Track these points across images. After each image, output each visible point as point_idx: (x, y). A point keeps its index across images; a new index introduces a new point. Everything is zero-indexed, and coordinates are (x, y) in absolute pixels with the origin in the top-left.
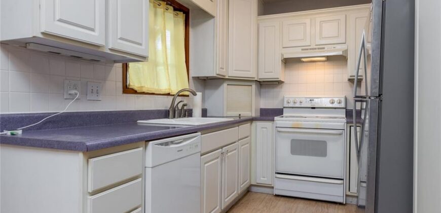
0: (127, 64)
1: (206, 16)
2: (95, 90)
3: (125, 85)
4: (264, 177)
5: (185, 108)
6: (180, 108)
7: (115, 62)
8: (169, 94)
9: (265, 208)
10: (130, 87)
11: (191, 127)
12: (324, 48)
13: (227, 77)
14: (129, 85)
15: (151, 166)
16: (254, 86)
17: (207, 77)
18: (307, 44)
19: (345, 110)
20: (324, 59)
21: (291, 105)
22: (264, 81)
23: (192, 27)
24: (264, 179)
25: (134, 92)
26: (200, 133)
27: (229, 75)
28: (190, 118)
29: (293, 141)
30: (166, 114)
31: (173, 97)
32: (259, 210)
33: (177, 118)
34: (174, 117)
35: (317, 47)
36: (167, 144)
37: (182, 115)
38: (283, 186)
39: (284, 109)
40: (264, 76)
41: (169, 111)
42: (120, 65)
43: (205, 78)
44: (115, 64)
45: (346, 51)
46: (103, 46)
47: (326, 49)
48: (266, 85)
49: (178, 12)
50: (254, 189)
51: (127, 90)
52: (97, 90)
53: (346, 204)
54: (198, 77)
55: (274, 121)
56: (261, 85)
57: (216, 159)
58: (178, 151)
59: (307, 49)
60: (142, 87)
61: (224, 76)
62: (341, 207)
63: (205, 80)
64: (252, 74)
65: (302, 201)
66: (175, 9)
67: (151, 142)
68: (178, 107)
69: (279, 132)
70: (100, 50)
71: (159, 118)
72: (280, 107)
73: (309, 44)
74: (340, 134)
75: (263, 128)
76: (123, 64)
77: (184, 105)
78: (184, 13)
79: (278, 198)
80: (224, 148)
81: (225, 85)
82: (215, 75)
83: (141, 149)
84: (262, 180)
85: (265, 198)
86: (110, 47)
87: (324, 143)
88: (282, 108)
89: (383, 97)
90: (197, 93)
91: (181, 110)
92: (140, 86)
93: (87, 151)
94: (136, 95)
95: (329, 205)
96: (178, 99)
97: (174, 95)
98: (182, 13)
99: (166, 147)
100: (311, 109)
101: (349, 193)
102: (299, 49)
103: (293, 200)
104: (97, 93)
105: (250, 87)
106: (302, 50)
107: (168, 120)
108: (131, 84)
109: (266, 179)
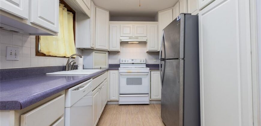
0: (39, 36)
1: (85, 16)
2: (13, 53)
3: (37, 50)
4: (114, 97)
5: (75, 64)
6: (72, 65)
7: (30, 34)
8: (65, 57)
9: (117, 113)
10: (41, 52)
11: (88, 76)
12: (138, 38)
13: (95, 49)
14: (40, 51)
15: (70, 106)
16: (107, 53)
17: (84, 48)
18: (131, 36)
19: (145, 64)
20: (138, 42)
21: (124, 62)
22: (111, 52)
23: (77, 22)
24: (114, 98)
25: (44, 55)
26: (92, 79)
27: (96, 48)
28: (77, 70)
29: (127, 79)
30: (64, 68)
31: (68, 59)
32: (114, 114)
33: (70, 70)
34: (69, 70)
35: (135, 37)
36: (78, 89)
37: (73, 68)
38: (123, 100)
39: (120, 64)
40: (112, 49)
41: (66, 67)
42: (34, 37)
43: (83, 49)
44: (30, 36)
45: (147, 40)
46: (27, 19)
47: (139, 38)
48: (112, 53)
49: (70, 12)
50: (109, 103)
51: (39, 53)
52: (16, 53)
53: (150, 104)
54: (79, 48)
55: (118, 70)
56: (109, 53)
57: (97, 92)
58: (83, 92)
59: (131, 38)
60: (49, 52)
61: (94, 48)
62: (148, 106)
63: (82, 50)
64: (106, 48)
65: (132, 106)
66: (68, 11)
67: (70, 89)
68: (71, 64)
69: (121, 75)
70: (23, 22)
71: (60, 71)
72: (118, 63)
73: (132, 36)
74: (147, 75)
75: (113, 73)
76: (36, 36)
77: (74, 63)
78: (73, 13)
79: (121, 106)
80: (100, 85)
81: (94, 53)
82: (90, 47)
83: (64, 95)
84: (113, 98)
85: (115, 107)
86: (32, 22)
87: (141, 79)
88: (119, 64)
89: (185, 59)
90: (82, 56)
91: (72, 66)
92: (48, 51)
93: (21, 108)
94: (45, 57)
95: (143, 106)
96: (71, 60)
97: (68, 58)
98: (72, 13)
99: (78, 90)
100: (132, 64)
101: (151, 100)
102: (128, 38)
103: (127, 106)
104: (16, 55)
105: (105, 54)
106: (129, 38)
107: (66, 72)
108: (42, 50)
109: (115, 98)
